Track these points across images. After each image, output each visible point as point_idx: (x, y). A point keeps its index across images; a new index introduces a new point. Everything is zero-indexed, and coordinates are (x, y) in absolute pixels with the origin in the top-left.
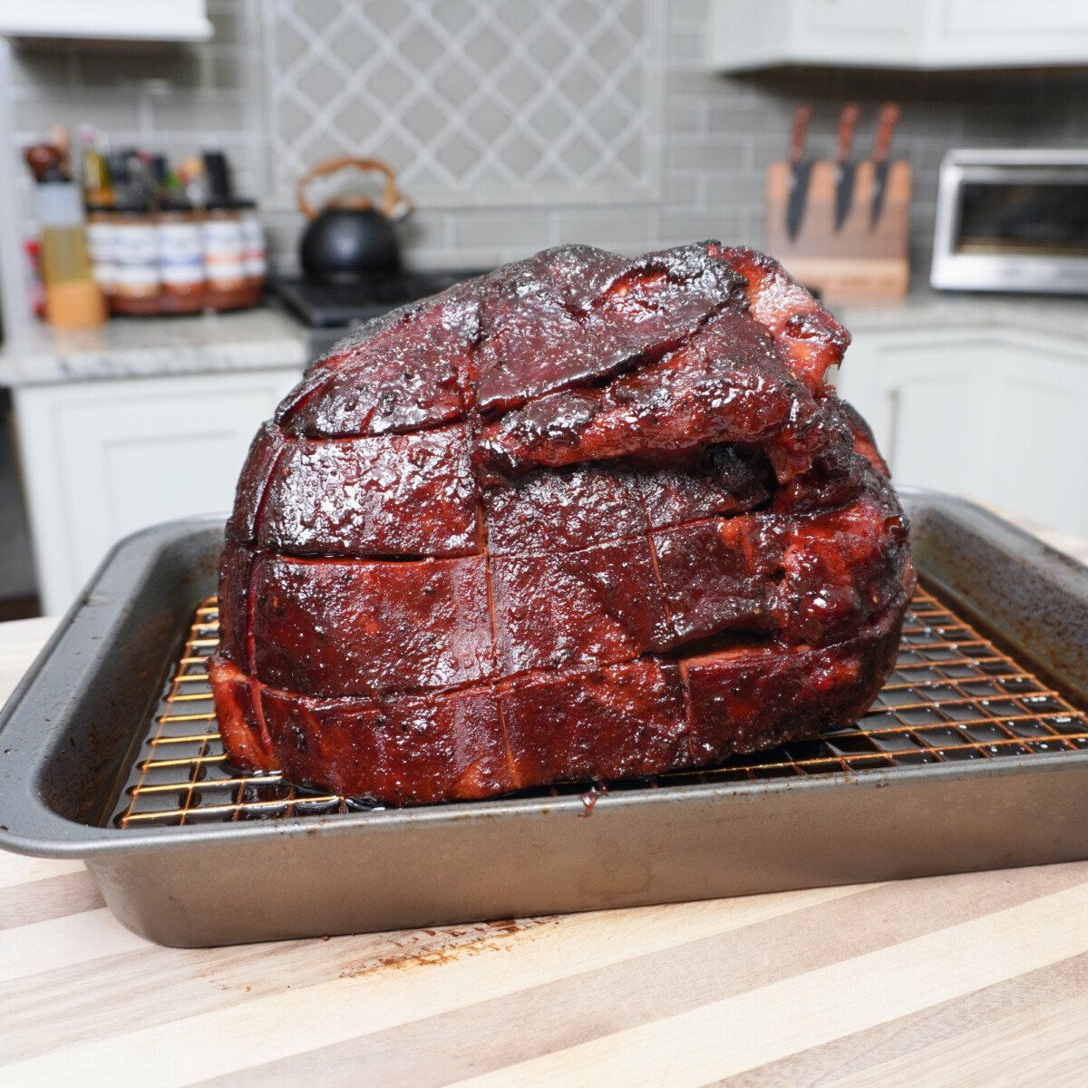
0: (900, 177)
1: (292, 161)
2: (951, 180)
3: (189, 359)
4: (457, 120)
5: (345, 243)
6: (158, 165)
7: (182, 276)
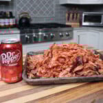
0: (79, 15)
1: (18, 13)
2: (83, 15)
3: (8, 32)
4: (35, 9)
5: (24, 21)
6: (5, 13)
7: (7, 24)
